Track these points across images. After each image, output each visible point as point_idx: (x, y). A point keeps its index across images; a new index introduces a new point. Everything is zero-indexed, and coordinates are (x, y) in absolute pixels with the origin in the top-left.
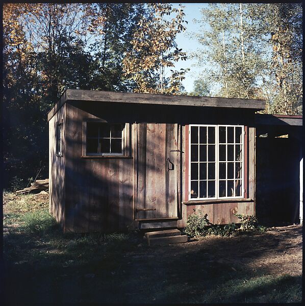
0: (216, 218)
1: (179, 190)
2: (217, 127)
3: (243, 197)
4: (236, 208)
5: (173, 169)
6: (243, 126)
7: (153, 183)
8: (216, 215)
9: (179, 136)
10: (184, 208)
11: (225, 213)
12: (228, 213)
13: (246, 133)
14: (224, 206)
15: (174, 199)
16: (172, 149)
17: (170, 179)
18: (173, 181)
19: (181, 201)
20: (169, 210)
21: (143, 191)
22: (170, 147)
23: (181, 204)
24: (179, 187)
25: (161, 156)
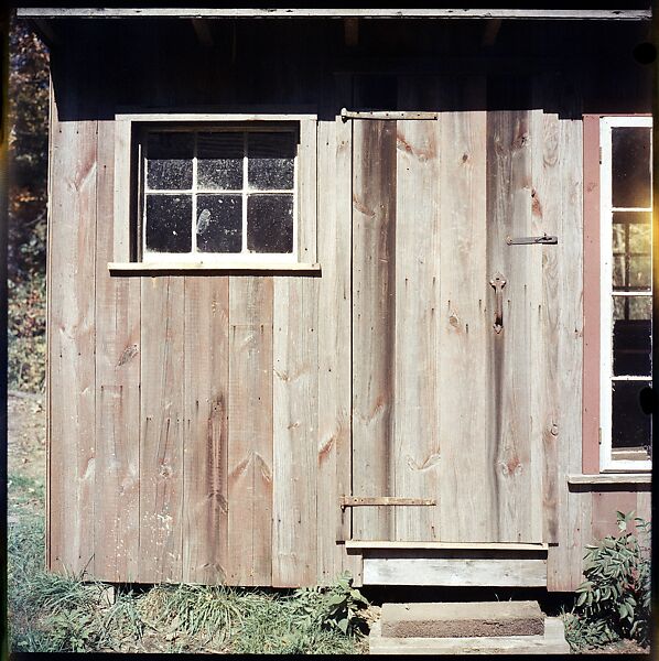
7: (425, 384)
15: (527, 459)
16: (516, 233)
17: (510, 369)
20: (505, 509)
21: (377, 420)
22: (508, 222)
25: (463, 258)
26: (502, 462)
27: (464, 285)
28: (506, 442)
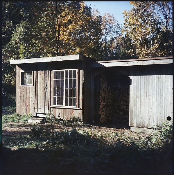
0: (64, 116)
1: (49, 101)
2: (64, 70)
3: (76, 107)
4: (73, 112)
5: (47, 91)
6: (76, 69)
7: (40, 97)
8: (64, 115)
9: (49, 76)
10: (52, 109)
11: (69, 114)
12: (70, 114)
13: (78, 73)
14: (68, 111)
15: (47, 105)
17: (46, 96)
18: (47, 96)
19: (50, 106)
21: (37, 100)
23: (50, 108)
24: (49, 99)
25: (43, 85)
26: (45, 105)
27: (43, 87)
28: (46, 103)
